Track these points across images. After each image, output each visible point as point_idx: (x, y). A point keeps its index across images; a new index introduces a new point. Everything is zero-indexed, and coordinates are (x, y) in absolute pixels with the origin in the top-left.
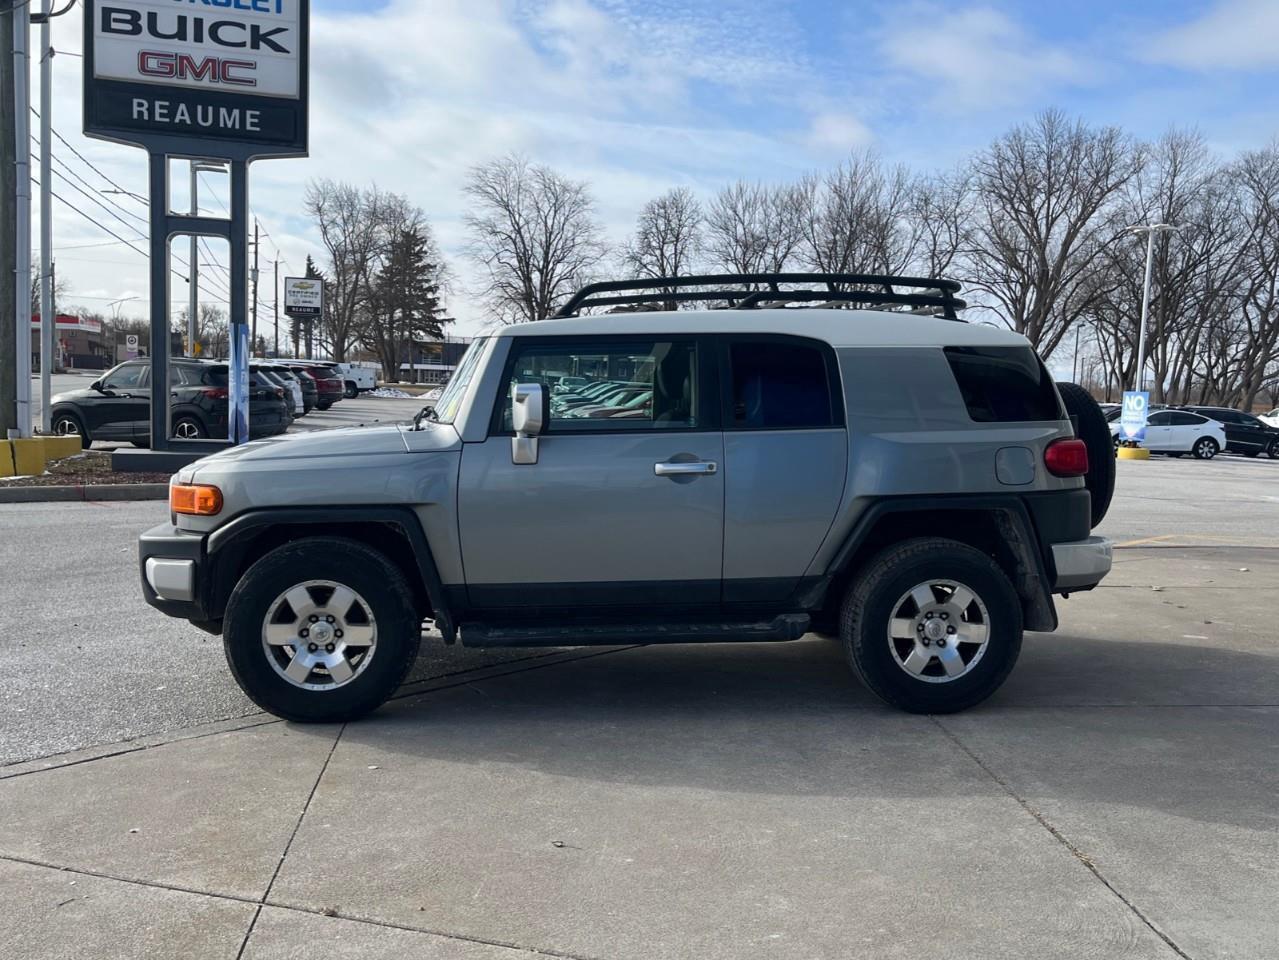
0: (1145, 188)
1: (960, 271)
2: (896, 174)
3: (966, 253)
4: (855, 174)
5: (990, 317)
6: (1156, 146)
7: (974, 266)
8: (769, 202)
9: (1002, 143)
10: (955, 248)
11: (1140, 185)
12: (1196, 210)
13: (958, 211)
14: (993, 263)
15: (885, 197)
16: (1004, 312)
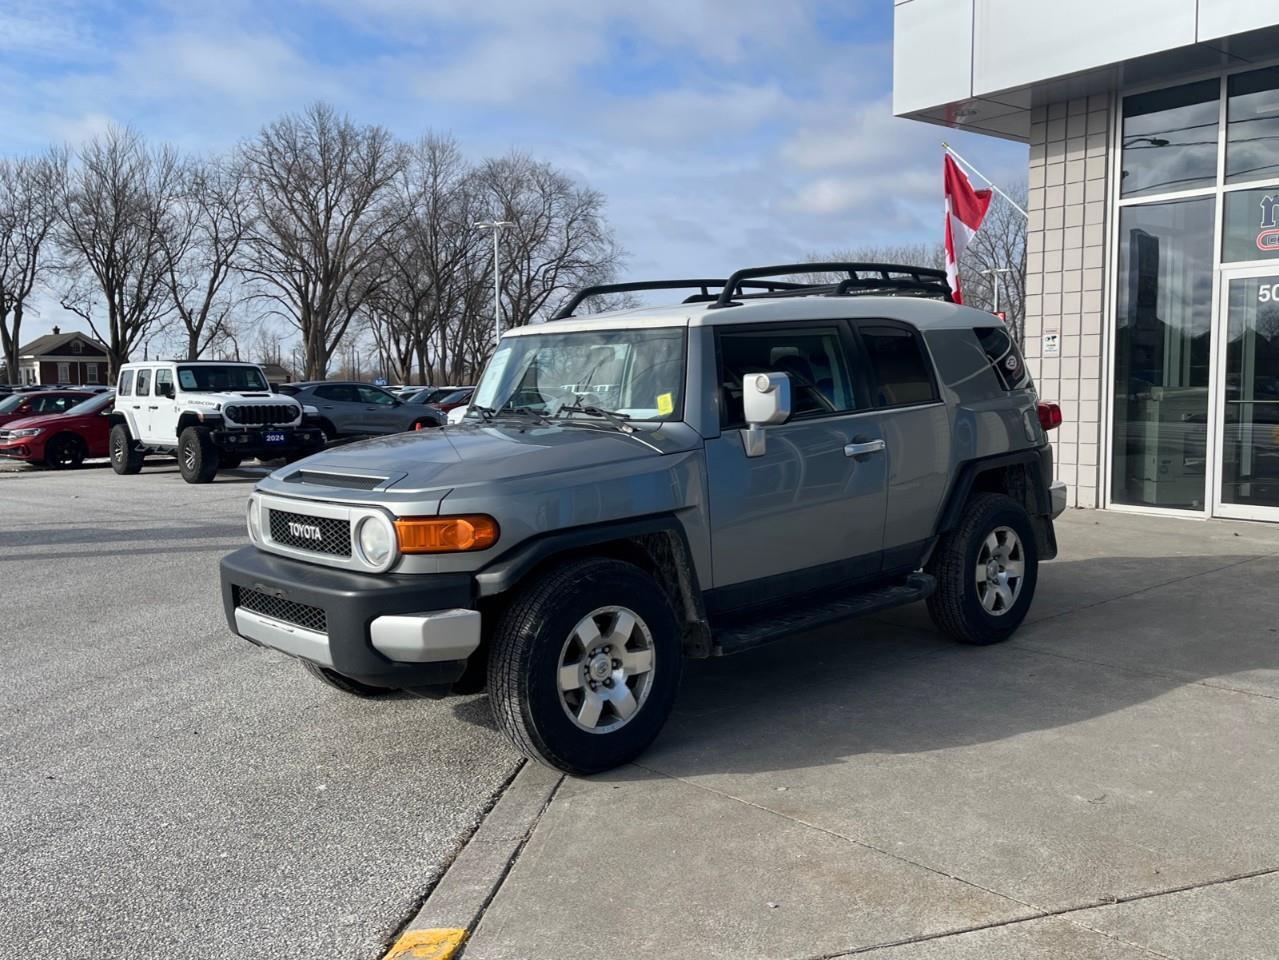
0: (411, 186)
1: (243, 260)
2: (163, 154)
3: (248, 242)
4: (114, 150)
5: (277, 307)
6: (416, 147)
7: (257, 255)
8: (13, 175)
9: (271, 132)
10: (239, 236)
11: (407, 182)
12: (454, 208)
13: (238, 198)
14: (275, 252)
15: (153, 178)
16: (289, 302)
